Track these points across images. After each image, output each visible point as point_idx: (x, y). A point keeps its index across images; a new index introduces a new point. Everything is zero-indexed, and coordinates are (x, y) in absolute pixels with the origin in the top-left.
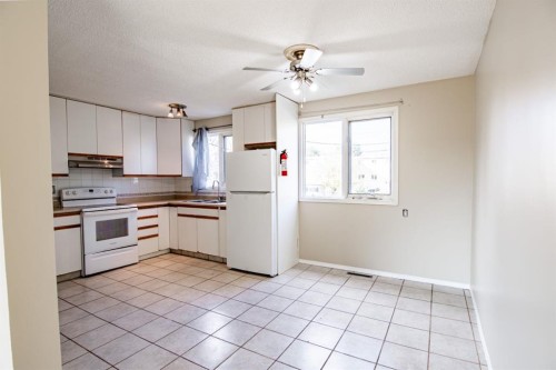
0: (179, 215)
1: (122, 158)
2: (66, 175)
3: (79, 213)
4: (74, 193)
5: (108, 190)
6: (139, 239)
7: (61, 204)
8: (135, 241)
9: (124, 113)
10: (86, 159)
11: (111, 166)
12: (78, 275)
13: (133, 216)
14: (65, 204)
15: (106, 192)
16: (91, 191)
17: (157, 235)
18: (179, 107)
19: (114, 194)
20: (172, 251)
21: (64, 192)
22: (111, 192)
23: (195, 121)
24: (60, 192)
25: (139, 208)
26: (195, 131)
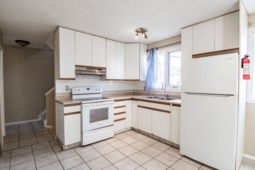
0: (139, 106)
1: (105, 68)
2: (74, 79)
3: (80, 104)
4: (79, 91)
5: (98, 88)
6: (115, 121)
7: (71, 96)
8: (112, 123)
9: (107, 40)
10: (85, 69)
11: (100, 74)
12: (79, 145)
13: (112, 106)
14: (74, 97)
15: (96, 90)
16: (88, 89)
17: (125, 119)
18: (143, 31)
19: (101, 91)
20: (132, 129)
21: (73, 89)
22: (99, 90)
23: (148, 45)
24: (71, 90)
25: (115, 101)
26: (147, 51)
